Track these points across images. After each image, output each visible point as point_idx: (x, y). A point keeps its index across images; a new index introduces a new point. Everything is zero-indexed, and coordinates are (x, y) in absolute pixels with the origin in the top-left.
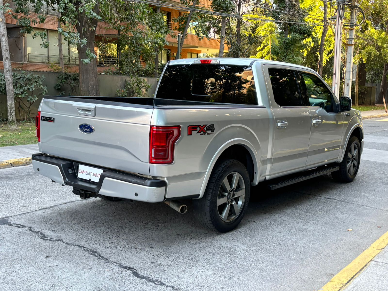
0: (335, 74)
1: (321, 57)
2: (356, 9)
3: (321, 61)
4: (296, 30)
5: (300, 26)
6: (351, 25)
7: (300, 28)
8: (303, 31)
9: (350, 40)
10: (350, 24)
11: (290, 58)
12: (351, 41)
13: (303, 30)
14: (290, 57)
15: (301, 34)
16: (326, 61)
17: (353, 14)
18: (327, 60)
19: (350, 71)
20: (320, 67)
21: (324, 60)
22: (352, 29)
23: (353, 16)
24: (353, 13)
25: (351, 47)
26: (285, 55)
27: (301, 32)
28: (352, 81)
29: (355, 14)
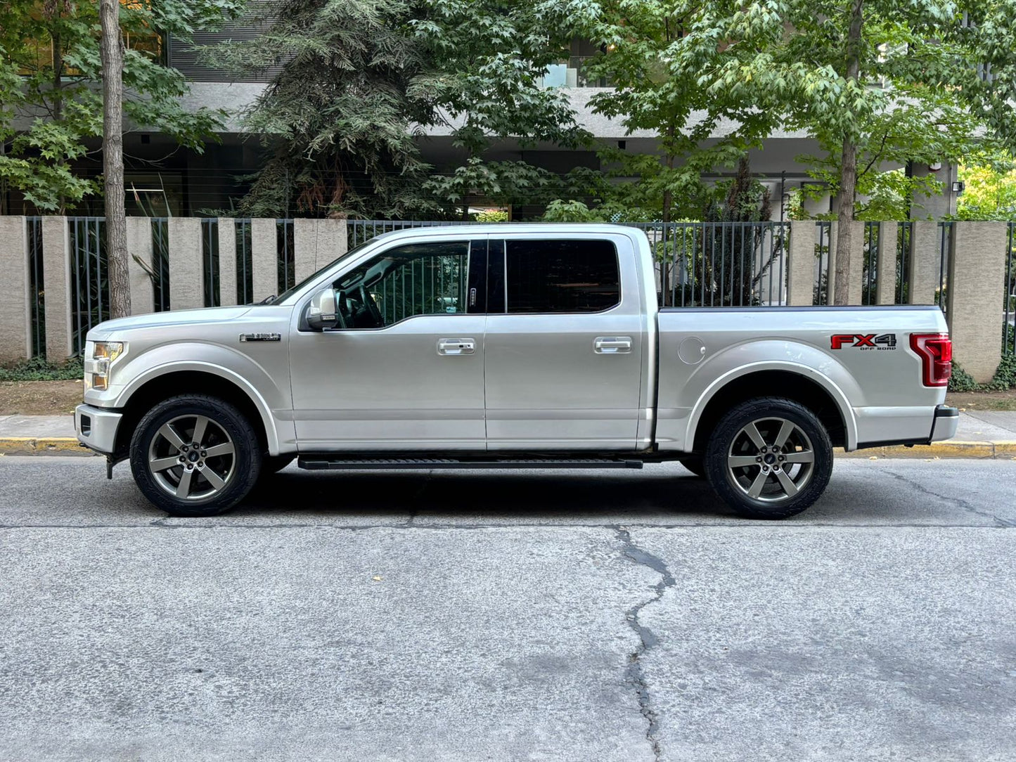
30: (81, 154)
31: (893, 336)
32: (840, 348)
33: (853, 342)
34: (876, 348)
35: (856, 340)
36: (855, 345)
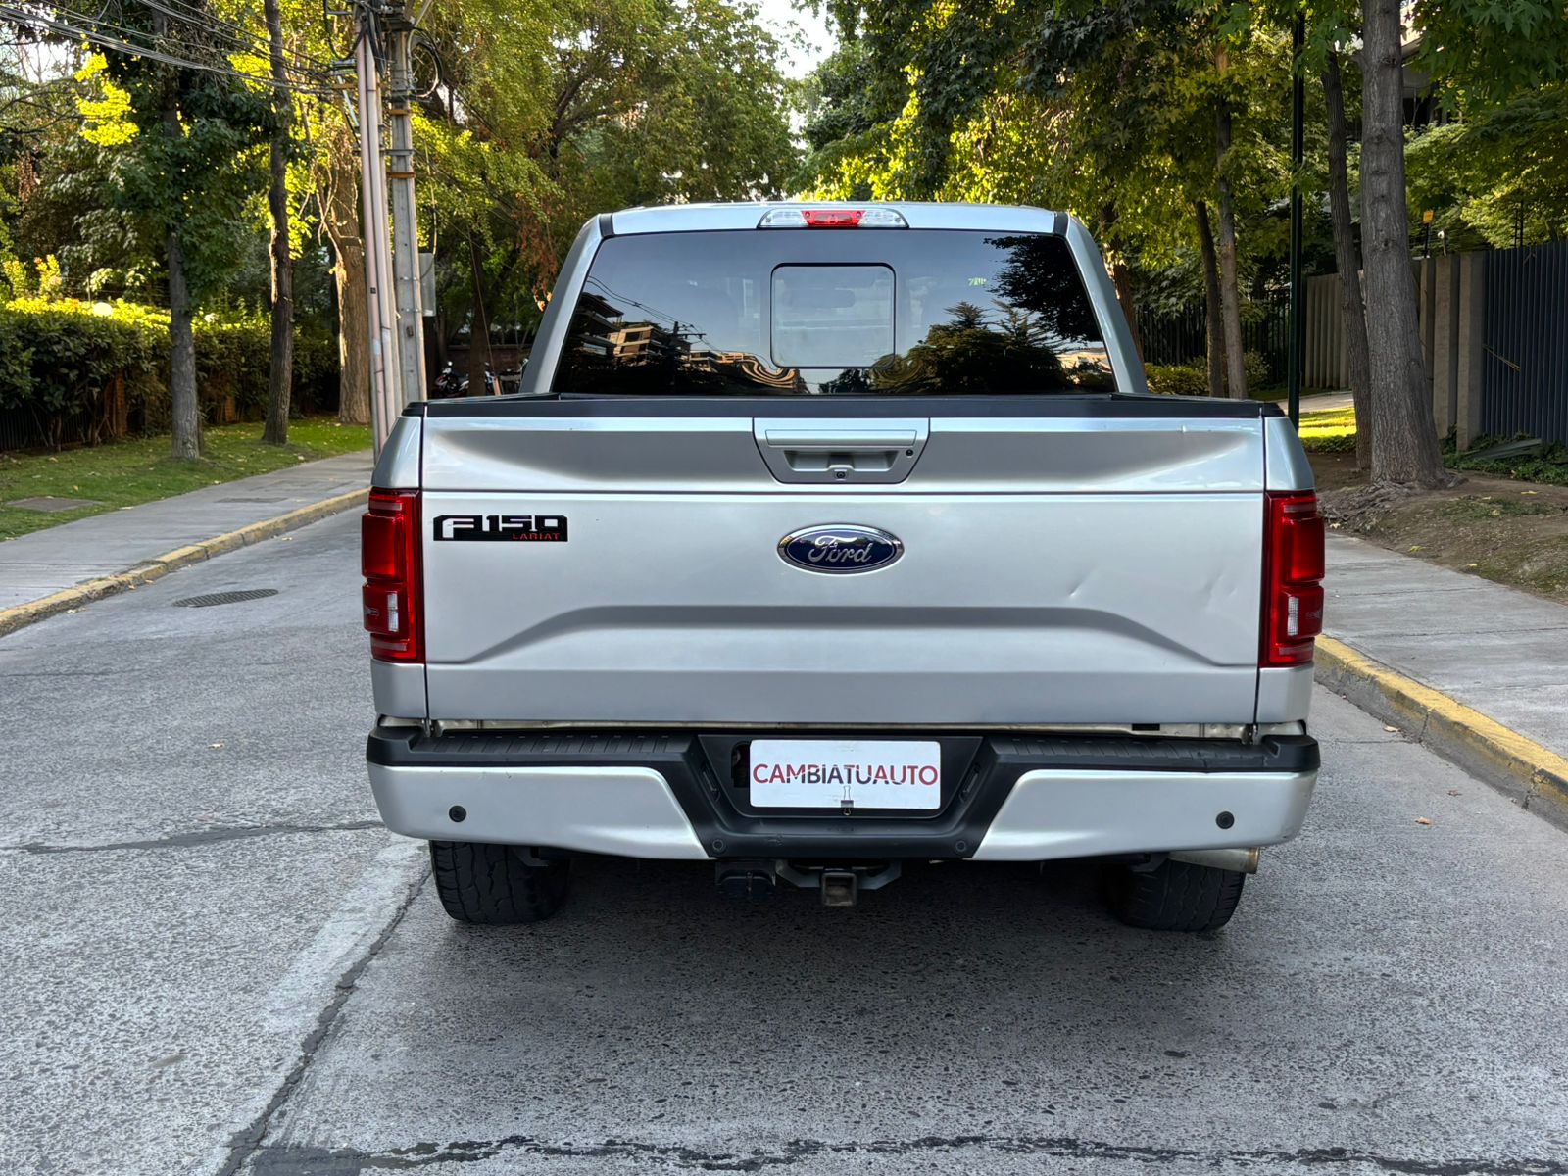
0: (377, 291)
1: (281, 224)
2: (407, 37)
3: (283, 237)
4: (216, 108)
5: (231, 93)
6: (395, 95)
7: (233, 98)
8: (242, 114)
9: (399, 157)
10: (393, 92)
11: (203, 227)
12: (402, 160)
13: (245, 109)
14: (202, 223)
15: (233, 124)
16: (298, 242)
17: (398, 53)
18: (304, 237)
19: (411, 281)
20: (280, 262)
21: (292, 235)
22: (400, 111)
23: (399, 63)
24: (398, 48)
25: (403, 183)
26: (177, 212)
27: (237, 115)
28: (426, 319)
29: (407, 54)
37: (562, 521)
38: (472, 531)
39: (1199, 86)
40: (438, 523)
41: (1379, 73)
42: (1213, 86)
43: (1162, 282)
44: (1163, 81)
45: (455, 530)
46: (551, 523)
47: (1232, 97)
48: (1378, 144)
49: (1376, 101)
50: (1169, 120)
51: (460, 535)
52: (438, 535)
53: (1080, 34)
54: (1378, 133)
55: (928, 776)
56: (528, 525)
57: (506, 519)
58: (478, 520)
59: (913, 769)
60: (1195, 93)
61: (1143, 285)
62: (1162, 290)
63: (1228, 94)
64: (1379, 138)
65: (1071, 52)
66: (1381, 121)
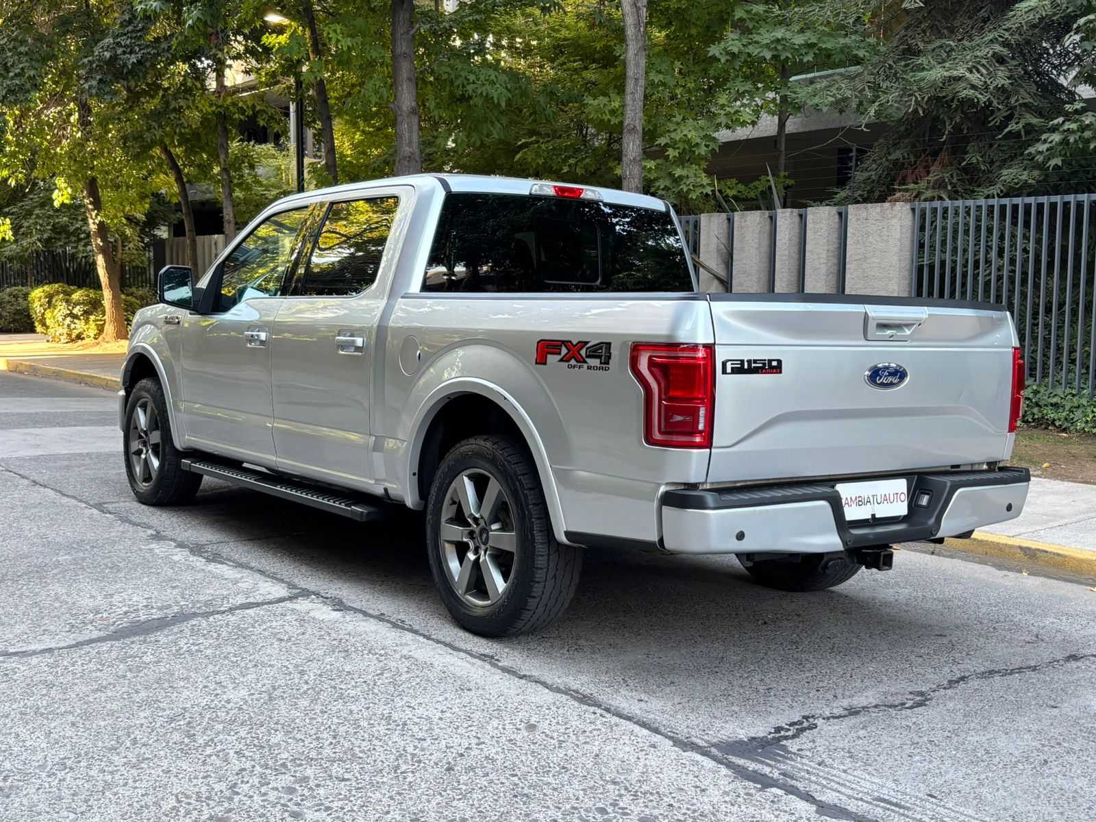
30: (713, 149)
31: (609, 344)
32: (545, 363)
33: (560, 354)
34: (585, 366)
35: (564, 351)
36: (561, 360)
37: (779, 362)
38: (739, 370)
39: (211, 105)
40: (724, 364)
41: (408, 117)
42: (221, 106)
43: (79, 234)
44: (188, 99)
45: (732, 368)
46: (774, 364)
47: (237, 116)
48: (409, 161)
49: (407, 135)
50: (191, 126)
51: (735, 371)
52: (724, 372)
53: (133, 59)
54: (409, 154)
55: (903, 497)
56: (764, 364)
57: (755, 361)
58: (742, 361)
59: (897, 494)
60: (209, 110)
61: (64, 236)
62: (80, 240)
63: (234, 114)
64: (410, 157)
65: (125, 71)
66: (410, 147)
